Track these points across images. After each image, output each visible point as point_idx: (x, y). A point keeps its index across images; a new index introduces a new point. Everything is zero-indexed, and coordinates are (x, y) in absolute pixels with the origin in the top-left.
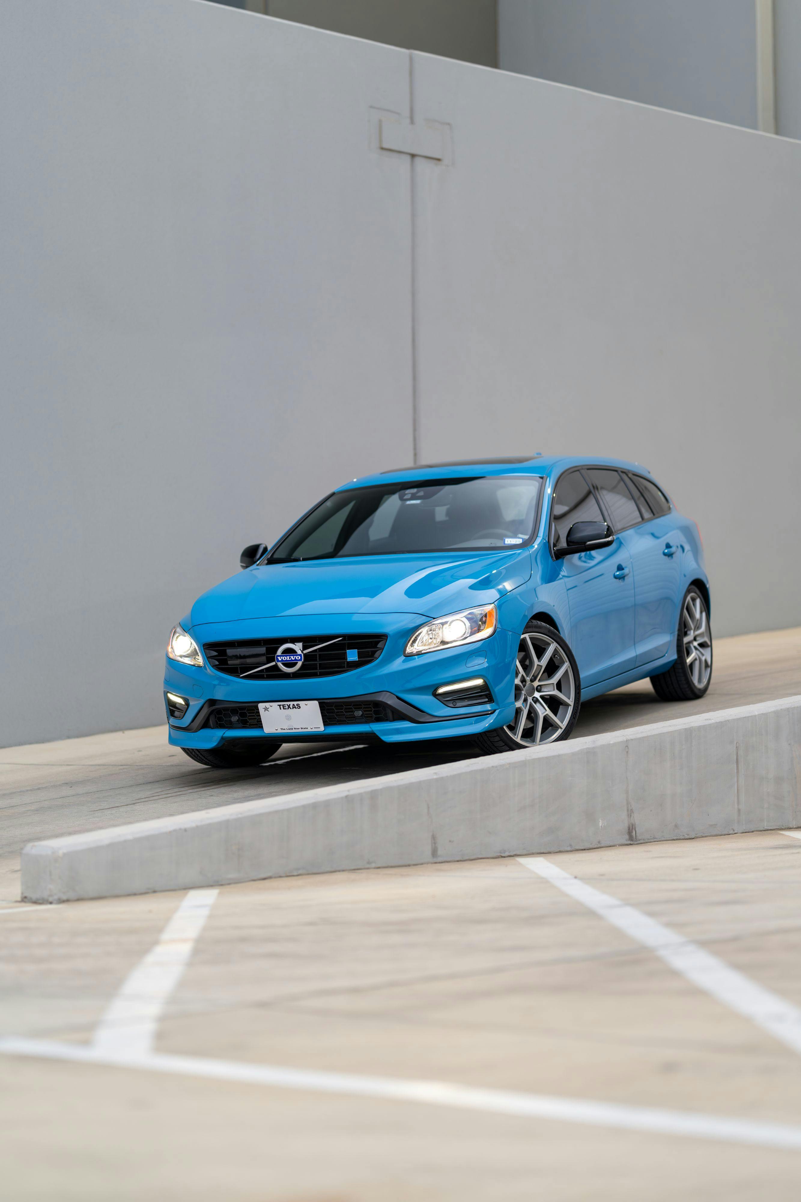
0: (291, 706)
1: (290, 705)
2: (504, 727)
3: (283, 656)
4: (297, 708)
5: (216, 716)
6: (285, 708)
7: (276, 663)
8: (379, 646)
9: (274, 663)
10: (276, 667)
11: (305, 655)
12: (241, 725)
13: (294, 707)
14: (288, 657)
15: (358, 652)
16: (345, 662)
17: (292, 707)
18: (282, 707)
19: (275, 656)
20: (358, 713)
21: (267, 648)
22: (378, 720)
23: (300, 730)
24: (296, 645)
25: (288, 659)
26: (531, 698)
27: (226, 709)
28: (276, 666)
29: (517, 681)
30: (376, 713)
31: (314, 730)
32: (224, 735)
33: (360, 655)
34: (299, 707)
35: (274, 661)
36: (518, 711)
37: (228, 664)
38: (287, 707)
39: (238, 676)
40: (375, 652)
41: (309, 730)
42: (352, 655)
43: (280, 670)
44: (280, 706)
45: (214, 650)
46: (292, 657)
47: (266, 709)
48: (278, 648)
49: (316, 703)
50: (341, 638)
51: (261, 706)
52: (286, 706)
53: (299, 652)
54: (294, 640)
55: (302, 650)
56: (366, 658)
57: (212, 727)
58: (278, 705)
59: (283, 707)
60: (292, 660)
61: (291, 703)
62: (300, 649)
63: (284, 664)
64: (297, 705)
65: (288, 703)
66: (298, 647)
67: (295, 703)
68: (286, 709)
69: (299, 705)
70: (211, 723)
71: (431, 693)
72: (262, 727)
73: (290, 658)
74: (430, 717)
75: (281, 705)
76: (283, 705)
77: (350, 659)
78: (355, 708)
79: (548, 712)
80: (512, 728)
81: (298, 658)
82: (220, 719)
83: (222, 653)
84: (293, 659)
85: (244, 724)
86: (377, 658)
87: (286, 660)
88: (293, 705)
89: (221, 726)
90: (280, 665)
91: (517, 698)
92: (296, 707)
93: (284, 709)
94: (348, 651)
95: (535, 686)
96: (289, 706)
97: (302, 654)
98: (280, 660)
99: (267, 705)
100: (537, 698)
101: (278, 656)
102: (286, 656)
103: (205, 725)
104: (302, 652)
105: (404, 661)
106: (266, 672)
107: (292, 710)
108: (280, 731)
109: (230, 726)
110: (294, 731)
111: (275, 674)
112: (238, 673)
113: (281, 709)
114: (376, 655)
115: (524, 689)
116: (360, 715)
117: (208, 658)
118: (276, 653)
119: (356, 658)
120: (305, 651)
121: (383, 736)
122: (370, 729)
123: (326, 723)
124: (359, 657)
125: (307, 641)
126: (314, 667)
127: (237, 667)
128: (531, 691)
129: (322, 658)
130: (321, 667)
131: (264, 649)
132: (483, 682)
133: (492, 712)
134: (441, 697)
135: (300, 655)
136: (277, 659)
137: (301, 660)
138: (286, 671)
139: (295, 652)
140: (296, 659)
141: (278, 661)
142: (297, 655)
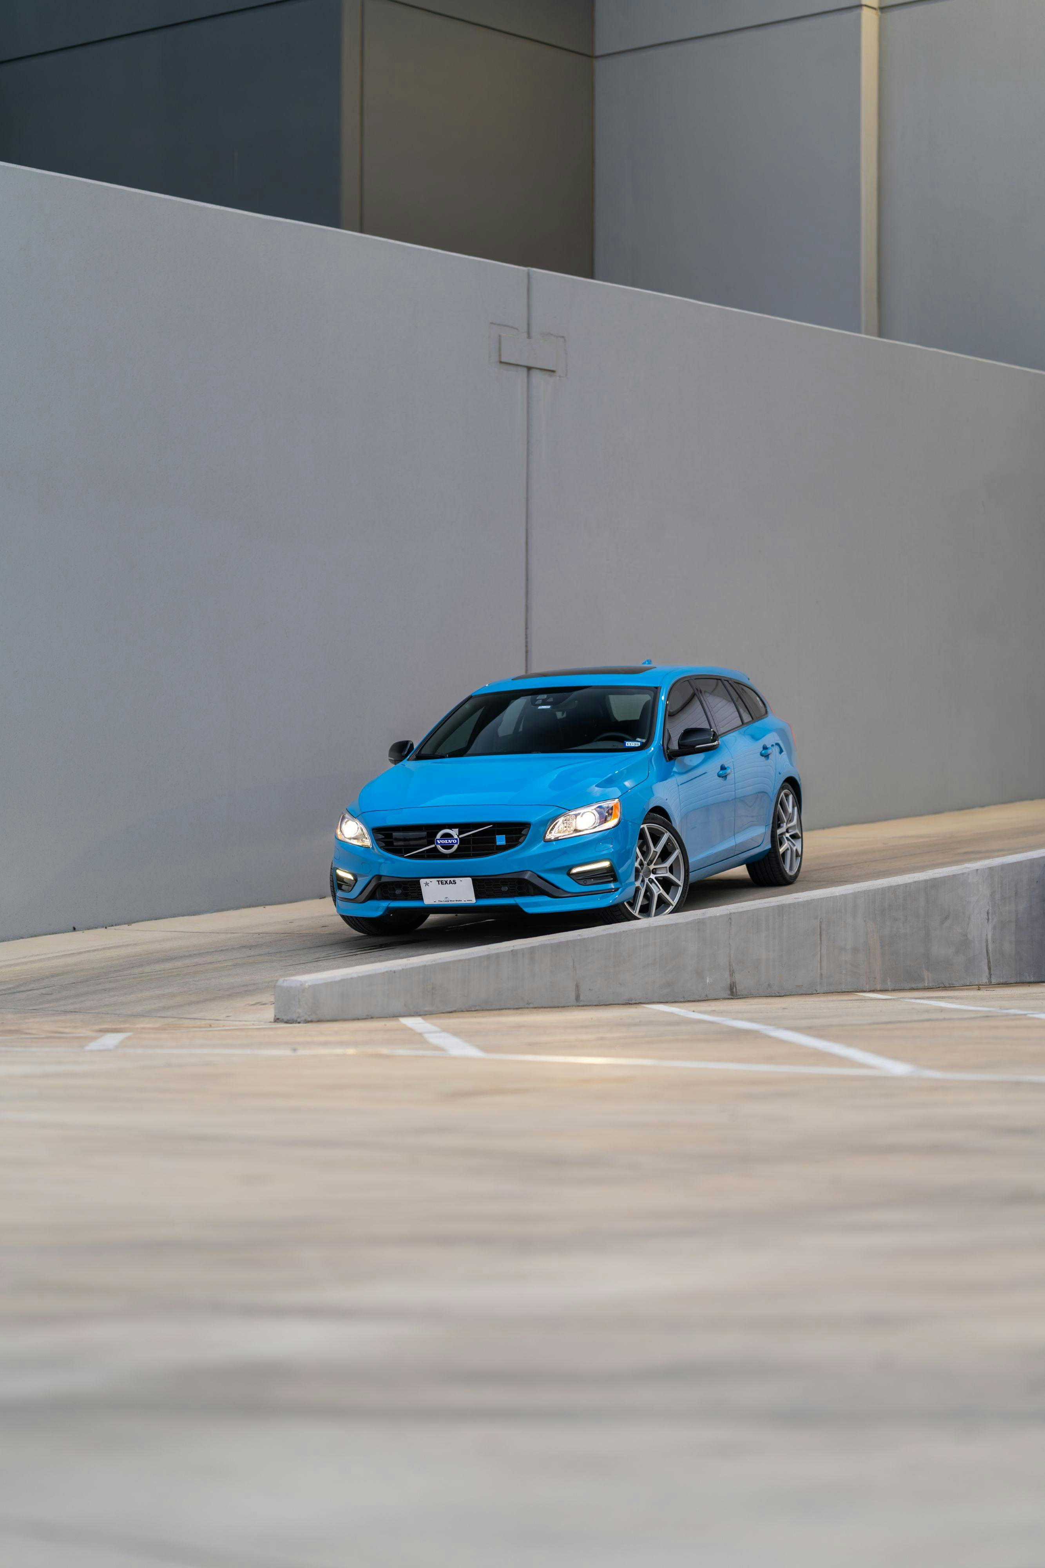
0: (448, 882)
2: (625, 903)
3: (442, 840)
5: (381, 890)
8: (523, 832)
9: (433, 846)
10: (435, 848)
11: (460, 839)
12: (404, 897)
13: (450, 883)
14: (446, 841)
15: (506, 837)
16: (494, 845)
18: (440, 882)
19: (435, 840)
20: (506, 889)
21: (428, 832)
22: (521, 894)
23: (455, 902)
24: (453, 830)
25: (446, 842)
26: (647, 879)
27: (390, 884)
28: (436, 847)
29: (637, 864)
30: (520, 888)
31: (467, 902)
32: (388, 906)
35: (434, 843)
36: (637, 890)
37: (393, 846)
39: (403, 856)
40: (520, 837)
41: (463, 902)
42: (501, 840)
43: (439, 852)
44: (438, 881)
45: (381, 834)
46: (449, 841)
47: (427, 884)
48: (437, 833)
49: (470, 879)
50: (491, 826)
51: (422, 881)
52: (444, 881)
53: (456, 837)
54: (451, 826)
56: (512, 843)
57: (378, 899)
59: (442, 883)
60: (449, 843)
61: (448, 879)
62: (456, 834)
63: (441, 846)
65: (446, 879)
66: (454, 832)
67: (452, 879)
68: (444, 884)
69: (455, 881)
70: (377, 895)
71: (566, 873)
72: (422, 899)
73: (447, 841)
74: (564, 892)
76: (441, 881)
77: (498, 843)
78: (502, 885)
79: (662, 891)
80: (632, 904)
81: (455, 841)
82: (385, 892)
83: (390, 836)
85: (406, 897)
86: (522, 843)
87: (445, 844)
88: (450, 881)
89: (386, 898)
90: (439, 847)
91: (637, 878)
92: (453, 882)
93: (442, 884)
94: (498, 836)
95: (651, 869)
96: (446, 882)
97: (458, 838)
98: (439, 843)
99: (428, 880)
100: (652, 879)
101: (438, 840)
102: (444, 840)
103: (372, 897)
104: (458, 836)
105: (544, 846)
106: (428, 853)
107: (449, 885)
108: (437, 903)
109: (395, 898)
111: (434, 854)
112: (402, 853)
113: (438, 884)
114: (521, 840)
115: (642, 871)
117: (375, 840)
118: (435, 837)
119: (504, 843)
120: (461, 836)
121: (526, 907)
122: (514, 902)
123: (477, 897)
124: (507, 841)
125: (463, 827)
126: (468, 849)
127: (402, 849)
128: (648, 873)
129: (473, 842)
130: (474, 849)
131: (426, 833)
132: (609, 864)
133: (616, 889)
134: (574, 876)
135: (456, 839)
136: (437, 842)
137: (457, 843)
138: (442, 852)
139: (452, 836)
140: (452, 843)
141: (437, 844)
142: (453, 839)
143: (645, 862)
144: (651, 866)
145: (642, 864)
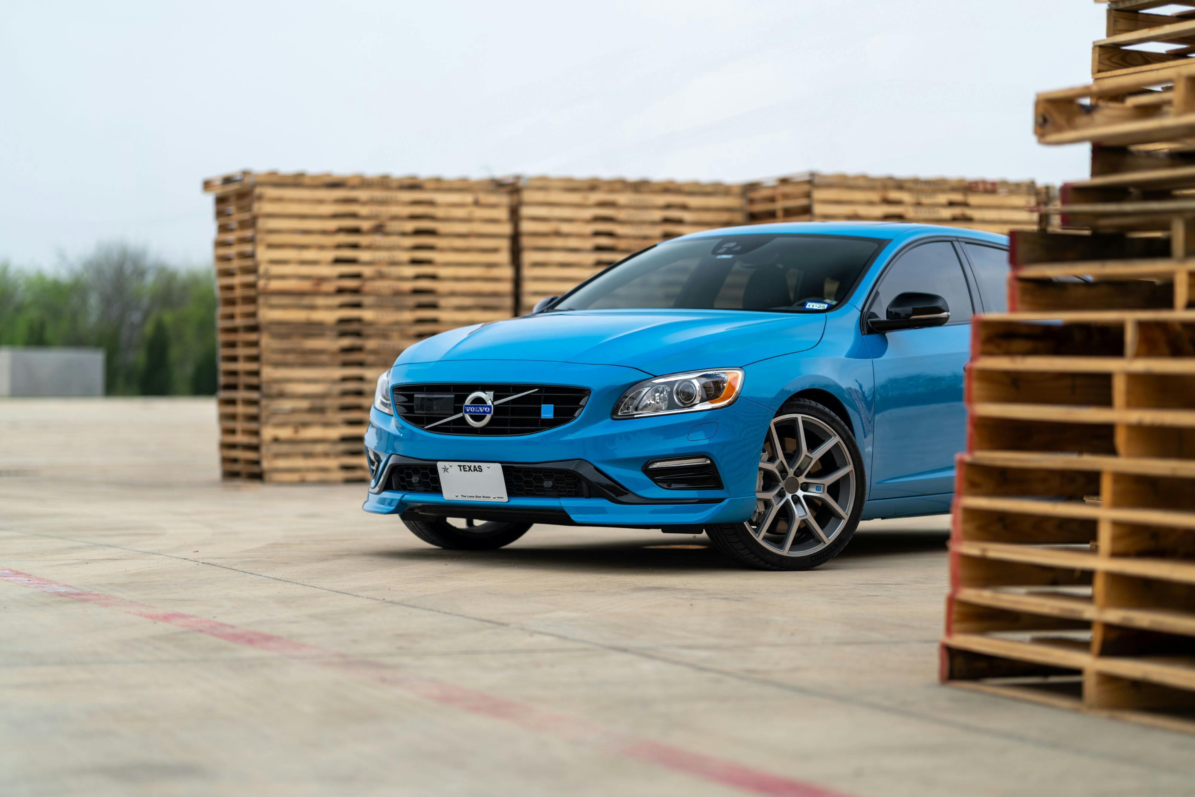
0: (472, 468)
1: (471, 466)
3: (471, 406)
4: (479, 470)
5: (396, 476)
6: (465, 469)
7: (464, 415)
8: (579, 402)
9: (460, 415)
10: (463, 420)
11: (495, 407)
13: (475, 470)
14: (477, 408)
15: (554, 407)
16: (538, 419)
17: (473, 470)
18: (462, 468)
19: (462, 407)
20: (548, 485)
21: (456, 395)
22: (569, 495)
24: (486, 394)
26: (789, 495)
27: (409, 467)
28: (463, 418)
30: (569, 485)
31: (493, 501)
32: (403, 499)
33: (557, 412)
34: (480, 470)
35: (461, 411)
37: (415, 413)
38: (468, 469)
39: (422, 428)
40: (578, 408)
41: (489, 500)
42: (548, 411)
43: (467, 424)
45: (402, 395)
46: (480, 408)
47: (446, 470)
48: (466, 397)
49: (500, 467)
50: (537, 390)
51: (440, 465)
52: (467, 467)
53: (489, 403)
54: (484, 388)
55: (492, 400)
56: (565, 415)
57: (393, 489)
58: (458, 466)
60: (480, 412)
62: (490, 399)
63: (472, 417)
64: (478, 466)
65: (469, 464)
66: (487, 396)
67: (477, 464)
68: (467, 471)
69: (481, 467)
70: (393, 484)
71: (641, 468)
72: (439, 492)
73: (478, 410)
75: (461, 466)
76: (464, 466)
77: (544, 416)
78: (545, 478)
81: (487, 409)
82: (402, 479)
83: (411, 398)
84: (482, 411)
85: (422, 488)
86: (576, 418)
87: (474, 412)
88: (475, 466)
89: (402, 488)
90: (468, 418)
93: (464, 471)
94: (544, 407)
95: (799, 482)
96: (470, 468)
97: (492, 406)
98: (468, 410)
99: (447, 464)
101: (467, 406)
102: (475, 407)
103: (387, 486)
104: (492, 403)
105: (609, 425)
106: (453, 425)
108: (459, 499)
109: (410, 488)
110: (475, 499)
111: (461, 427)
112: (423, 424)
113: (461, 471)
114: (576, 413)
115: (781, 482)
116: (550, 486)
117: (396, 404)
118: (464, 402)
119: (552, 415)
120: (496, 403)
121: (573, 514)
122: (560, 506)
123: (508, 493)
124: (556, 414)
125: (500, 390)
126: (504, 422)
127: (423, 417)
128: (793, 486)
129: (514, 411)
130: (513, 422)
131: (453, 396)
132: (709, 462)
133: (719, 500)
134: (653, 474)
135: (490, 407)
136: (465, 410)
137: (490, 413)
138: (472, 424)
139: (486, 403)
140: (484, 412)
141: (466, 412)
142: (485, 407)
143: (791, 470)
144: (800, 477)
145: (783, 471)
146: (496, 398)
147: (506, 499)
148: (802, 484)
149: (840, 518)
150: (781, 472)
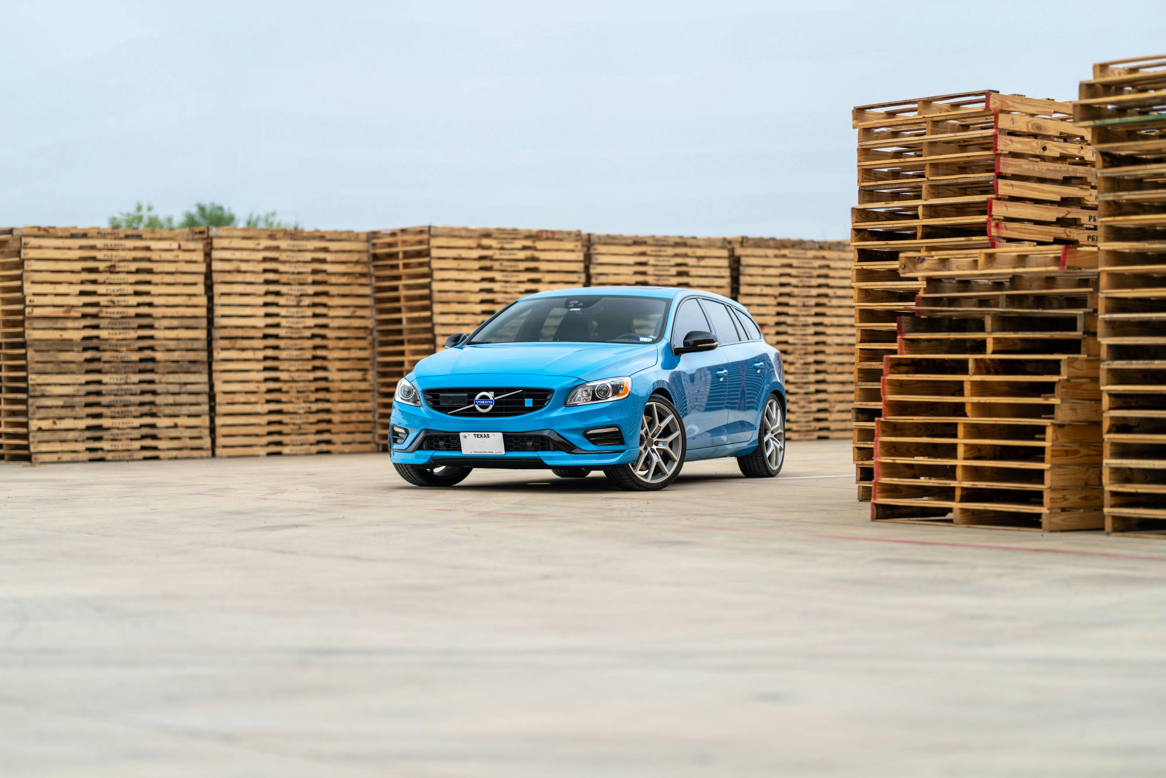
0: (483, 436)
2: (629, 464)
3: (480, 400)
4: (487, 437)
5: (428, 441)
7: (474, 406)
8: (548, 398)
9: (472, 405)
10: (474, 408)
11: (495, 401)
12: (445, 448)
13: (485, 436)
14: (483, 402)
15: (533, 401)
16: (522, 407)
17: (483, 437)
18: (476, 436)
19: (473, 401)
20: (530, 444)
21: (468, 394)
22: (543, 449)
23: (488, 453)
24: (489, 393)
25: (483, 403)
27: (436, 436)
28: (474, 407)
29: (643, 432)
30: (542, 444)
31: (498, 454)
32: (434, 455)
33: (534, 403)
35: (473, 403)
36: (641, 454)
37: (440, 405)
38: (480, 436)
39: (446, 413)
40: (545, 402)
41: (494, 453)
42: (529, 403)
43: (477, 411)
44: (475, 435)
45: (430, 395)
46: (486, 401)
47: (465, 437)
48: (476, 395)
49: (501, 434)
50: (521, 391)
51: (462, 435)
53: (491, 398)
54: (488, 390)
56: (538, 405)
57: (425, 448)
59: (477, 436)
60: (486, 404)
61: (483, 434)
63: (480, 406)
65: (481, 433)
66: (490, 395)
67: (486, 434)
69: (488, 435)
70: (424, 446)
71: (581, 434)
72: (461, 450)
74: (579, 450)
77: (527, 405)
78: (527, 440)
79: (660, 460)
81: (490, 402)
82: (431, 444)
83: (437, 397)
85: (448, 448)
86: (546, 406)
87: (482, 404)
88: (485, 435)
89: (432, 449)
90: (477, 407)
91: (641, 443)
94: (526, 400)
95: (654, 441)
99: (466, 434)
100: (654, 449)
101: (477, 400)
102: (482, 401)
103: (420, 448)
104: (493, 398)
105: (564, 410)
106: (467, 411)
108: (473, 453)
109: (438, 448)
110: (483, 453)
111: (472, 412)
112: (446, 411)
113: (474, 437)
114: (545, 404)
115: (646, 441)
116: (531, 445)
117: (426, 400)
118: (474, 398)
119: (531, 405)
120: (496, 398)
121: (546, 460)
122: (537, 455)
123: (507, 449)
124: (533, 404)
125: (498, 391)
126: (501, 409)
127: (446, 407)
128: (651, 443)
129: (507, 403)
130: (506, 409)
131: (467, 395)
132: (617, 430)
133: (623, 451)
134: (588, 437)
135: (492, 401)
136: (475, 402)
137: (492, 404)
138: (480, 411)
139: (489, 398)
140: (488, 404)
141: (476, 404)
142: (489, 400)
145: (647, 434)
146: (495, 396)
147: (503, 453)
148: (655, 442)
149: (674, 461)
150: (646, 435)
